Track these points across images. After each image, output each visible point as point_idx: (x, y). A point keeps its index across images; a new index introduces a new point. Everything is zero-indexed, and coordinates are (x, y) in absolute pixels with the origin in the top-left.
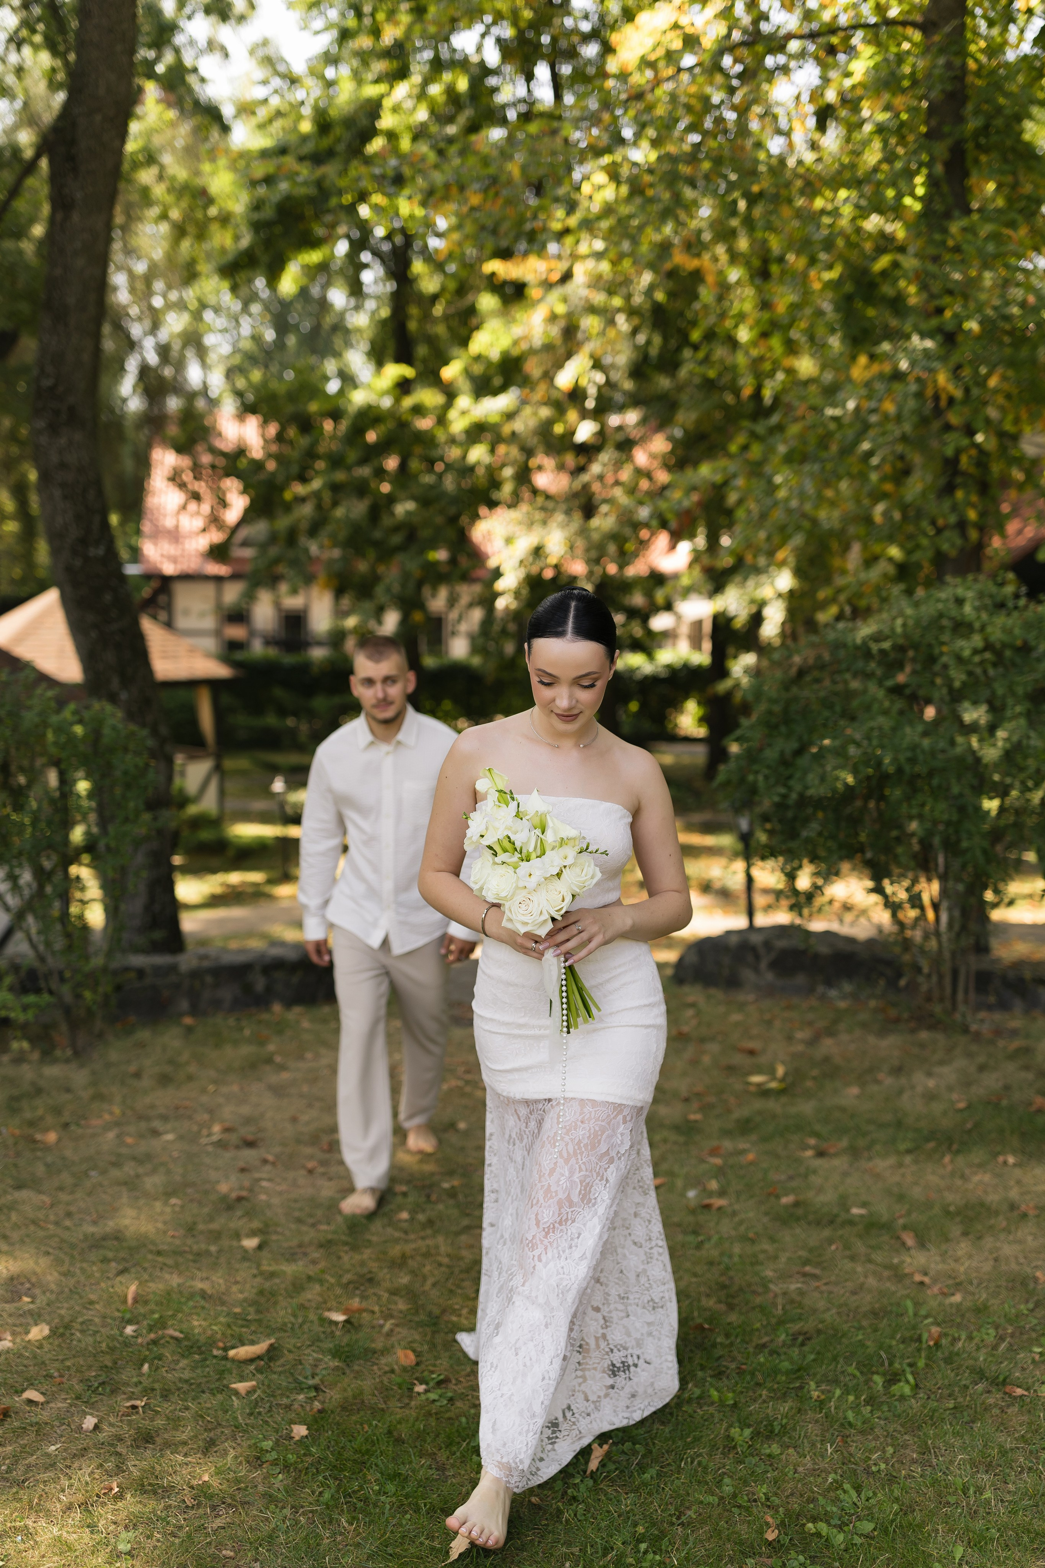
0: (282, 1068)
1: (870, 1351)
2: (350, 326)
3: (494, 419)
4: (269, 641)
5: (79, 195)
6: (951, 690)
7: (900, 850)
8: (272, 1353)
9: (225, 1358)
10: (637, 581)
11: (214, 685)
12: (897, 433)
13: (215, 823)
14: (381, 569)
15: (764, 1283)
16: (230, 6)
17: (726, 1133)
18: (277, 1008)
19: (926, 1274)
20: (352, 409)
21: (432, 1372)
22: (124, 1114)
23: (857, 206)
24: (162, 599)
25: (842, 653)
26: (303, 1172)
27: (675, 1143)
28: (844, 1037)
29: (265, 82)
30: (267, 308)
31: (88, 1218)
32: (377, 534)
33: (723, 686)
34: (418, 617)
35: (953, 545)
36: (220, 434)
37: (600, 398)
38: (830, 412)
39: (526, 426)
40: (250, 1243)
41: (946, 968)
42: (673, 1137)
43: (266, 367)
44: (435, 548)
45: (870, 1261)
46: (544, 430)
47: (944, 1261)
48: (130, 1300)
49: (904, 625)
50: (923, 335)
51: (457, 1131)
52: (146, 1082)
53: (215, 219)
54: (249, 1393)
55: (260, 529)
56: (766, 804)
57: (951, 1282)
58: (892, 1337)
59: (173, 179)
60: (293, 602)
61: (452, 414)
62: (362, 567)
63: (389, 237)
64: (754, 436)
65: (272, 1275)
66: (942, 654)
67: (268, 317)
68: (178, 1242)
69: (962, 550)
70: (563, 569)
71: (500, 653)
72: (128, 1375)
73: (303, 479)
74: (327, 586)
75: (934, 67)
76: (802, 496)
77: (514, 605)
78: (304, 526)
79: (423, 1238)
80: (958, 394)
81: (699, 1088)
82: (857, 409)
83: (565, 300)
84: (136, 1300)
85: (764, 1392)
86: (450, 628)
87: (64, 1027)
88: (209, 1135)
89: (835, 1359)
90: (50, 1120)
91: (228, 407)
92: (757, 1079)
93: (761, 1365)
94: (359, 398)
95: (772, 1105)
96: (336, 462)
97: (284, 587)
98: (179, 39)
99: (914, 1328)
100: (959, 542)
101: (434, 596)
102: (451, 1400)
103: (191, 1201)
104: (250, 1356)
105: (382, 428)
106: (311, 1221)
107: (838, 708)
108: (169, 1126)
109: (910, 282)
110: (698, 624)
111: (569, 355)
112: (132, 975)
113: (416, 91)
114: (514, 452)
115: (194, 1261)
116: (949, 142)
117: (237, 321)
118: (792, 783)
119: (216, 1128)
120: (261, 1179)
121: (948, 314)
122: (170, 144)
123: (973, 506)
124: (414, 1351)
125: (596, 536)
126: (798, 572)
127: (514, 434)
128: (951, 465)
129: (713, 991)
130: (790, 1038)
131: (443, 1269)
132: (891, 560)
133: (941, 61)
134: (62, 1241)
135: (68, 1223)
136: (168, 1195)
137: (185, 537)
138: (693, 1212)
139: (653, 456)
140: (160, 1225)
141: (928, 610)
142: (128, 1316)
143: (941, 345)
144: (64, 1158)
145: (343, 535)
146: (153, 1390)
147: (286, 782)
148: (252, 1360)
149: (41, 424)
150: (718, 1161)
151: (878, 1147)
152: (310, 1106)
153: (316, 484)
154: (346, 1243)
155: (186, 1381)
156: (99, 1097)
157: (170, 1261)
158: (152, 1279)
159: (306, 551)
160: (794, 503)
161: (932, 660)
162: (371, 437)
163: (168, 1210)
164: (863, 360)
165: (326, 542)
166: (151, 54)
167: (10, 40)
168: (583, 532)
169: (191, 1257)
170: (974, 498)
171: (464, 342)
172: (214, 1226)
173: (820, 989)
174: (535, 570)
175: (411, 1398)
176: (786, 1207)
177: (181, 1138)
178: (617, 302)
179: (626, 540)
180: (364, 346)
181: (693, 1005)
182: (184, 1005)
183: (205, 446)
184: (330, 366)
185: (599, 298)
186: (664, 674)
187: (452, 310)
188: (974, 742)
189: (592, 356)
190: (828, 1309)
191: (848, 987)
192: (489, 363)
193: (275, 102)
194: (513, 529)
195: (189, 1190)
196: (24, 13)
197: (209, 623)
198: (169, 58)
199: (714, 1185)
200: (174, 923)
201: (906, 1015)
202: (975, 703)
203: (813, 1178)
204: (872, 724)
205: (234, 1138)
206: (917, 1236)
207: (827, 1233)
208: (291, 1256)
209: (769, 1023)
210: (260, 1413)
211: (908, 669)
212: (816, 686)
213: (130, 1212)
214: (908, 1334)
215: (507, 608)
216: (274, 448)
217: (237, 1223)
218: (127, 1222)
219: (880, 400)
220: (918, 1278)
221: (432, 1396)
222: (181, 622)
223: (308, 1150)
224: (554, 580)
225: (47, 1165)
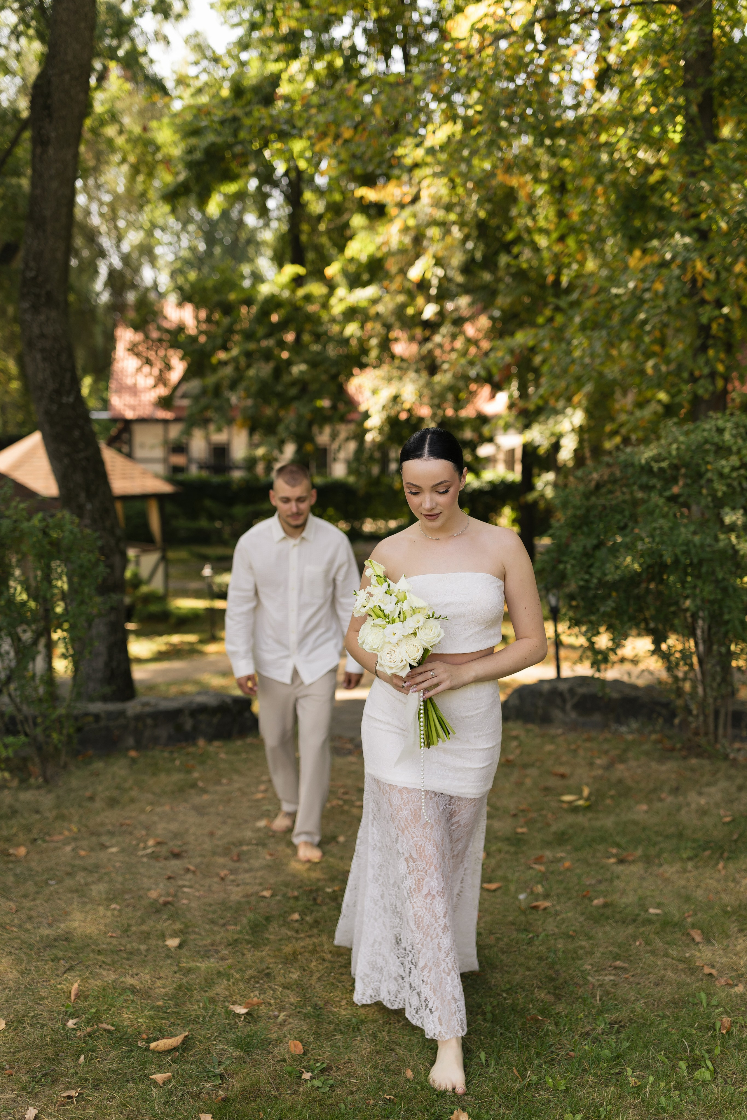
0: (204, 791)
1: (675, 1038)
2: (259, 239)
3: (363, 304)
4: (202, 466)
5: (53, 135)
6: (714, 498)
7: (676, 622)
8: (186, 1045)
9: (147, 1049)
10: (468, 421)
11: (160, 498)
12: (664, 307)
13: (162, 599)
14: (282, 413)
15: (584, 974)
16: (170, 6)
17: (547, 844)
18: (201, 742)
19: (713, 967)
20: (260, 298)
21: (317, 1061)
22: (79, 830)
23: (632, 139)
24: (125, 436)
25: (630, 470)
26: (216, 879)
27: (507, 852)
28: (633, 763)
29: (196, 63)
30: (200, 228)
31: (45, 921)
32: (279, 388)
33: (531, 497)
34: (309, 447)
35: (706, 390)
36: (165, 318)
37: (439, 287)
38: (614, 291)
39: (386, 308)
40: (173, 943)
41: (710, 711)
42: (506, 847)
43: (200, 269)
44: (321, 398)
45: (667, 955)
46: (400, 311)
47: (726, 955)
48: (73, 997)
49: (678, 449)
50: (683, 234)
51: (337, 842)
52: (98, 804)
53: (161, 161)
54: (166, 1083)
55: (194, 385)
56: (572, 587)
57: (734, 974)
58: (691, 1026)
59: (130, 132)
60: (220, 438)
61: (333, 301)
62: (269, 411)
63: (286, 174)
64: (557, 309)
65: (190, 970)
66: (707, 471)
67: (201, 233)
68: (115, 942)
69: (713, 393)
70: (414, 413)
71: (369, 473)
72: (67, 1065)
73: (226, 348)
74: (243, 426)
75: (690, 34)
76: (593, 355)
77: (379, 439)
78: (226, 383)
79: (310, 936)
80: (712, 276)
81: (523, 806)
82: (636, 287)
83: (414, 216)
84: (77, 997)
85: (590, 1079)
86: (332, 455)
87: (37, 760)
88: (145, 848)
89: (646, 1046)
90: (21, 837)
91: (172, 299)
92: (567, 798)
93: (586, 1053)
94: (265, 290)
95: (581, 819)
96: (249, 336)
97: (212, 427)
98: (134, 32)
99: (708, 1017)
100: (711, 388)
101: (321, 433)
102: (332, 1086)
103: (128, 906)
104: (168, 1047)
105: (283, 311)
106: (222, 922)
107: (627, 513)
108: (114, 841)
109: (674, 194)
110: (511, 452)
111: (418, 256)
112: (91, 719)
113: (306, 67)
114: (378, 327)
115: (128, 959)
116: (702, 90)
117: (178, 237)
118: (592, 570)
119: (151, 842)
120: (184, 886)
121: (703, 216)
122: (129, 109)
123: (722, 361)
124: (301, 1041)
125: (438, 388)
126: (589, 412)
127: (377, 314)
128: (704, 330)
129: (530, 726)
130: (591, 764)
131: (327, 964)
132: (659, 402)
133: (695, 29)
134: (23, 942)
135: (28, 926)
136: (110, 900)
137: (141, 392)
138: (524, 912)
139: (479, 330)
140: (102, 927)
141: (697, 437)
142: (71, 1010)
143: (697, 241)
144: (30, 870)
145: (254, 389)
146: (87, 1080)
147: (213, 569)
148: (169, 1051)
149: (26, 305)
150: (542, 868)
151: (665, 855)
152: (224, 823)
153: (235, 352)
154: (249, 942)
155: (114, 1072)
156: (61, 817)
157: (109, 960)
158: (94, 975)
159: (228, 400)
160: (587, 360)
161: (700, 475)
162: (275, 318)
163: (109, 913)
164: (637, 253)
165: (242, 394)
166: (115, 43)
167: (12, 32)
168: (429, 384)
169: (125, 956)
170: (722, 356)
171: (342, 249)
172: (144, 928)
173: (614, 726)
174: (393, 413)
175: (299, 1084)
176: (597, 907)
177: (123, 850)
178: (453, 217)
179: (460, 390)
180: (269, 252)
181: (516, 738)
182: (131, 741)
183: (155, 326)
184: (246, 269)
185: (439, 214)
186: (487, 489)
187: (332, 226)
188: (733, 539)
189: (435, 257)
190: (637, 1000)
191: (635, 725)
192: (359, 264)
193: (204, 78)
194: (378, 383)
195: (127, 897)
196: (21, 13)
197: (158, 453)
198: (126, 46)
199: (539, 889)
200: (128, 674)
201: (679, 746)
202: (734, 509)
203: (616, 883)
204: (655, 525)
205: (164, 850)
206: (703, 933)
207: (631, 930)
208: (206, 955)
209: (575, 751)
210: (173, 1101)
211: (681, 483)
212: (610, 496)
213: (78, 916)
214: (704, 1023)
215: (373, 441)
216: (204, 327)
217: (164, 925)
218: (76, 924)
219: (653, 282)
220: (707, 970)
221: (317, 1083)
222: (139, 453)
223: (221, 860)
224: (408, 420)
225: (16, 875)
